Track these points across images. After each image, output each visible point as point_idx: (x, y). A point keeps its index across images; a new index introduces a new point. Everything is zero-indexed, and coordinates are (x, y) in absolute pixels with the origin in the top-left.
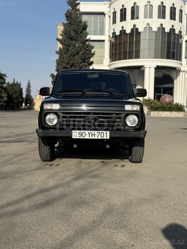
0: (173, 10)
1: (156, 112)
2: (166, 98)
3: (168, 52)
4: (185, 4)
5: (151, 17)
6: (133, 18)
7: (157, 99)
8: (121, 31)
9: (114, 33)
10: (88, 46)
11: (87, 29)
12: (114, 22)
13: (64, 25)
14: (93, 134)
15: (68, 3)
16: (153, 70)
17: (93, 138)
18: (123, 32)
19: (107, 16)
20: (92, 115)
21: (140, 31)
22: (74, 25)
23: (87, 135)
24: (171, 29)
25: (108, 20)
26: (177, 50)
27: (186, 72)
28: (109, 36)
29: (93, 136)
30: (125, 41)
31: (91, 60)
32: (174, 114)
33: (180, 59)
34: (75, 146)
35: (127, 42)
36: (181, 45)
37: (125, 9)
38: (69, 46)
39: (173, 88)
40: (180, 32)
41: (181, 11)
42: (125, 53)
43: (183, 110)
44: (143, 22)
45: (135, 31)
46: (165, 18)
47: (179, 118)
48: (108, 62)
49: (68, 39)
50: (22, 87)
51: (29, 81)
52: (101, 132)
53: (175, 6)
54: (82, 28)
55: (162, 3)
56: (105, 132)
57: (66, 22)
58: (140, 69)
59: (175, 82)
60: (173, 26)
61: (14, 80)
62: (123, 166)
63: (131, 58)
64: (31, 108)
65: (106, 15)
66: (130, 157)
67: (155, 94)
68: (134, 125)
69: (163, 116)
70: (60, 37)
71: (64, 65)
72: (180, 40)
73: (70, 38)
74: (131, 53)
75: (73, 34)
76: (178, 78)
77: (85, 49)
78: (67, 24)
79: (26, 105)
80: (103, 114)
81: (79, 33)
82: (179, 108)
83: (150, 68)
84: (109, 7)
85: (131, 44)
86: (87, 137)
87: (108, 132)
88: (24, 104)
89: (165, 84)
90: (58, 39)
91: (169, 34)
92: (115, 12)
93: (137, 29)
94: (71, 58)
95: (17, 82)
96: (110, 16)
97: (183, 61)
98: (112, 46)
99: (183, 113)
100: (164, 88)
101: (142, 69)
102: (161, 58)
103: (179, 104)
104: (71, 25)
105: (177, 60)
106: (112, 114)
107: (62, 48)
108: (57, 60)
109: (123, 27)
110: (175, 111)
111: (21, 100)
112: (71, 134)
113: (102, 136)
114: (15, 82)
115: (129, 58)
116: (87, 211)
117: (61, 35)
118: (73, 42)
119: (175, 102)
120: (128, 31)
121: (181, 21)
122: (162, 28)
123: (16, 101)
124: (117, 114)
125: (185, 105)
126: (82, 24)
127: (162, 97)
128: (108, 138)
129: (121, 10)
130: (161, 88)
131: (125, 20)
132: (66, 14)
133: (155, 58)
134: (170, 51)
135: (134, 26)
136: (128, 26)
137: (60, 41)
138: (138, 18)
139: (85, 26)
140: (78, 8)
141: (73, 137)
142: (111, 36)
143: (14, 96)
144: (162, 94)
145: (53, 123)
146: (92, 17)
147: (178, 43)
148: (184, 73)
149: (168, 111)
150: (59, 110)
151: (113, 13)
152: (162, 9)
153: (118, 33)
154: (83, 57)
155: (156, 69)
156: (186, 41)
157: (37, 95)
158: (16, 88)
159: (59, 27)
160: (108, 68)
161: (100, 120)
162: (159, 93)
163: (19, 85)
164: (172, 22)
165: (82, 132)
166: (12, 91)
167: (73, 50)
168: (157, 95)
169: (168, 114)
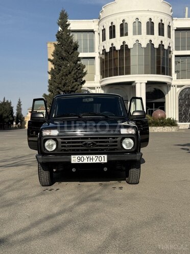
0: (161, 26)
2: (158, 113)
3: (158, 68)
4: (173, 20)
5: (140, 33)
6: (122, 35)
7: (149, 114)
8: (111, 48)
9: (104, 50)
10: (80, 66)
11: (78, 49)
12: (104, 39)
13: (55, 45)
14: (91, 158)
15: (58, 24)
16: (144, 86)
17: (91, 162)
18: (113, 49)
19: (96, 34)
20: (89, 140)
21: (129, 47)
22: (65, 46)
23: (86, 159)
24: (160, 45)
25: (97, 38)
26: (167, 65)
27: (176, 86)
28: (99, 53)
29: (91, 160)
30: (115, 57)
31: (83, 79)
32: (167, 129)
33: (170, 74)
34: (74, 170)
35: (117, 58)
36: (170, 60)
37: (114, 26)
38: (61, 66)
39: (165, 102)
40: (169, 47)
41: (169, 27)
42: (116, 69)
43: (176, 125)
44: (133, 39)
45: (125, 47)
46: (153, 34)
47: (172, 133)
48: (99, 79)
49: (60, 59)
50: (12, 105)
51: (20, 100)
52: (99, 156)
53: (163, 22)
54: (73, 48)
55: (151, 19)
56: (102, 156)
57: (57, 43)
58: (131, 85)
59: (166, 96)
60: (162, 42)
61: (4, 99)
62: (121, 188)
63: (121, 74)
64: (22, 127)
65: (95, 32)
66: (127, 178)
67: (147, 109)
68: (130, 148)
69: (156, 131)
70: (52, 58)
71: (56, 85)
72: (169, 55)
73: (62, 58)
74: (121, 69)
75: (64, 54)
76: (169, 92)
77: (77, 69)
78: (58, 44)
79: (17, 123)
80: (100, 138)
81: (70, 53)
82: (172, 123)
83: (141, 83)
84: (98, 25)
85: (121, 60)
86: (86, 161)
87: (106, 156)
88: (14, 123)
89: (156, 99)
90: (49, 60)
91: (158, 49)
92: (104, 29)
93: (127, 46)
94: (63, 77)
95: (8, 101)
96: (99, 34)
97: (173, 75)
98: (103, 62)
99: (176, 127)
100: (156, 103)
101: (133, 84)
102: (151, 74)
103: (172, 119)
104: (63, 46)
105: (167, 75)
106: (109, 138)
107: (53, 68)
108: (49, 80)
109: (112, 44)
110: (168, 126)
111: (11, 119)
112: (70, 159)
113: (100, 160)
114: (6, 101)
115: (120, 75)
116: (91, 236)
117: (53, 56)
118: (65, 62)
119: (167, 117)
120: (118, 48)
121: (169, 36)
122: (151, 44)
123: (7, 120)
124: (114, 138)
125: (177, 119)
126: (73, 44)
127: (154, 112)
128: (106, 161)
129: (110, 27)
130: (152, 103)
131: (114, 37)
132: (57, 35)
133: (145, 74)
134: (160, 67)
135: (124, 42)
136: (118, 42)
137: (51, 62)
138: (127, 34)
139: (76, 46)
140: (68, 29)
141: (72, 162)
142: (101, 53)
143: (5, 115)
144: (154, 109)
145: (52, 149)
146: (82, 34)
147: (167, 58)
148: (174, 88)
149: (161, 126)
150: (58, 136)
152: (150, 25)
153: (108, 50)
154: (75, 77)
155: (146, 84)
156: (176, 56)
157: (28, 114)
158: (7, 107)
159: (49, 45)
160: (99, 85)
161: (98, 144)
162: (151, 108)
163: (10, 104)
164: (161, 38)
165: (81, 156)
166: (3, 111)
167: (65, 70)
168: (149, 110)
169: (161, 130)
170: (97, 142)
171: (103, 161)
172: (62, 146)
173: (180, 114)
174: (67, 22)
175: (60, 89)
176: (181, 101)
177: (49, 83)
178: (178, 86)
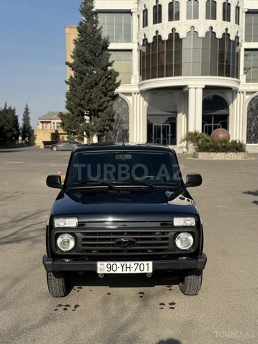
0: (227, 7)
1: (206, 154)
2: (219, 134)
3: (221, 67)
5: (196, 17)
6: (171, 19)
7: (206, 132)
8: (154, 37)
9: (145, 40)
10: (111, 73)
12: (145, 24)
13: (76, 43)
14: (128, 266)
15: (81, 11)
16: (200, 92)
17: (128, 272)
18: (157, 38)
19: (135, 16)
20: (126, 236)
21: (181, 37)
22: (90, 44)
23: (120, 268)
24: (224, 34)
25: (136, 22)
26: (233, 63)
27: (245, 93)
28: (138, 44)
29: (128, 269)
30: (161, 51)
32: (231, 156)
33: (237, 76)
34: (101, 276)
35: (164, 52)
36: (238, 55)
37: (160, 6)
38: (84, 74)
39: (228, 115)
40: (237, 37)
41: (238, 8)
42: (161, 68)
43: (243, 150)
44: (186, 25)
45: (174, 37)
46: (215, 19)
47: (237, 162)
48: (138, 81)
49: (82, 63)
50: (16, 114)
51: (27, 106)
52: (140, 263)
53: (229, 2)
54: (101, 48)
56: (145, 263)
58: (182, 91)
59: (230, 107)
60: (227, 29)
61: (6, 105)
62: (172, 306)
63: (169, 75)
64: (30, 143)
65: (134, 14)
67: (203, 124)
68: (187, 248)
69: (215, 159)
70: (71, 61)
71: (77, 100)
72: (237, 48)
73: (86, 62)
74: (169, 67)
75: (89, 56)
76: (235, 100)
77: (106, 77)
78: (80, 41)
79: (23, 139)
80: (142, 233)
81: (97, 54)
82: (238, 148)
83: (196, 88)
84: (138, 3)
85: (169, 54)
86: (119, 271)
87: (150, 263)
88: (20, 138)
90: (67, 64)
91: (222, 40)
92: (146, 10)
93: (177, 34)
94: (87, 90)
95: (10, 108)
96: (138, 16)
97: (241, 77)
98: (144, 58)
99: (243, 153)
100: (215, 116)
101: (185, 89)
102: (211, 75)
103: (237, 142)
104: (86, 44)
105: (233, 77)
106: (155, 233)
107: (73, 76)
108: (67, 93)
109: (157, 32)
110: (232, 152)
111: (16, 132)
113: (142, 269)
114: (7, 108)
115: (167, 76)
117: (72, 57)
118: (90, 68)
119: (231, 139)
120: (165, 37)
121: (237, 22)
122: (211, 33)
123: (9, 135)
124: (162, 234)
125: (245, 142)
126: (102, 42)
127: (213, 132)
129: (155, 7)
130: (211, 116)
131: (160, 21)
132: (78, 28)
133: (202, 75)
134: (223, 65)
135: (173, 29)
136: (165, 29)
137: (70, 66)
138: (178, 18)
139: (106, 44)
140: (95, 19)
141: (99, 272)
142: (141, 43)
143: (7, 128)
144: (213, 124)
145: (68, 248)
147: (234, 54)
148: (242, 95)
149: (223, 152)
150: (78, 228)
151: (144, 11)
152: (211, 5)
153: (150, 40)
154: (104, 89)
155: (204, 89)
156: (246, 50)
157: (38, 124)
158: (9, 116)
159: (67, 30)
160: (137, 90)
161: (138, 242)
162: (208, 123)
163: (13, 112)
164: (226, 24)
165: (112, 263)
166: (3, 121)
167: (89, 80)
168: (206, 126)
169: (223, 157)
170: (137, 239)
171: (145, 271)
172: (84, 245)
173: (249, 132)
174: (92, 8)
175: (83, 107)
176: (250, 113)
177: (67, 97)
178: (248, 93)
